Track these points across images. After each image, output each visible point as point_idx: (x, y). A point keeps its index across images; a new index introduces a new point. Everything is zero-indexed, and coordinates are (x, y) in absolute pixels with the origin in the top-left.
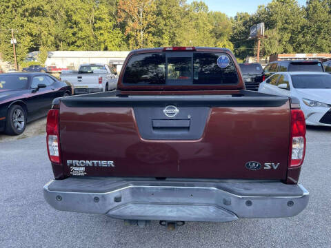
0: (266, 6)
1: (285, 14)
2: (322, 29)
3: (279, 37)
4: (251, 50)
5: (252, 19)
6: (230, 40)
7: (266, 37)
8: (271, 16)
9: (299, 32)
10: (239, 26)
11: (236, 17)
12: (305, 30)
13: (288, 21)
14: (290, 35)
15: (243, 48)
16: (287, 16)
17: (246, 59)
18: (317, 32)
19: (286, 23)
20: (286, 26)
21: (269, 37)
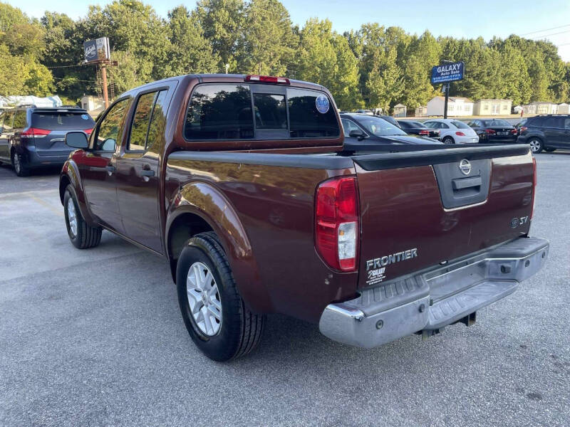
0: (103, 8)
1: (140, 28)
2: (198, 60)
3: (135, 66)
4: (87, 84)
5: (80, 28)
6: (42, 62)
7: (115, 63)
8: (114, 27)
9: (166, 62)
10: (59, 37)
11: (44, 19)
12: (175, 59)
13: (146, 41)
14: (152, 64)
15: (72, 80)
16: (144, 32)
17: (83, 100)
18: (191, 64)
19: (143, 43)
20: (145, 49)
21: (120, 63)
